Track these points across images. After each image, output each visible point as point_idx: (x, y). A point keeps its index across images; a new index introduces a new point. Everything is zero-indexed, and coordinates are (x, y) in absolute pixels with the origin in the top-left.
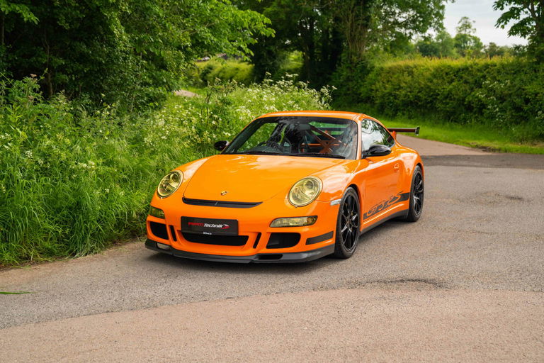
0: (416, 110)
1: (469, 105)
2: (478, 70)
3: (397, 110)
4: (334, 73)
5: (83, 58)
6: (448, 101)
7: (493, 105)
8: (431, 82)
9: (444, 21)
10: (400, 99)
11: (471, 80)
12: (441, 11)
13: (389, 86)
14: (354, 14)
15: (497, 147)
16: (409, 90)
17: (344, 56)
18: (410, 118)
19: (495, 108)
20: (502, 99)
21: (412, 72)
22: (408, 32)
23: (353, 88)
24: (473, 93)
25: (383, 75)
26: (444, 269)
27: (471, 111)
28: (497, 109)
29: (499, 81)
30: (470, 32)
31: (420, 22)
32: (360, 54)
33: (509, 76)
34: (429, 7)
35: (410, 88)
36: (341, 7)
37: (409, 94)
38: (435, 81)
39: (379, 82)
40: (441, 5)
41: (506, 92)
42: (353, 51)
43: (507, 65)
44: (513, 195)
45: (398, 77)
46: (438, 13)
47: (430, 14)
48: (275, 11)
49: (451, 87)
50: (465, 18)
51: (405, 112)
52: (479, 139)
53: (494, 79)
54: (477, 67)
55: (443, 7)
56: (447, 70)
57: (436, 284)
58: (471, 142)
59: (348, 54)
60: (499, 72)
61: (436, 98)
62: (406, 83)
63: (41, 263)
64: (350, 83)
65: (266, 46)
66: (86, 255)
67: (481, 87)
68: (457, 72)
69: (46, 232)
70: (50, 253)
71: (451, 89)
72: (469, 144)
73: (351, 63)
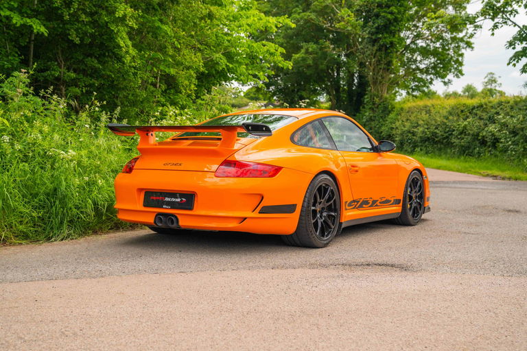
0: (433, 145)
1: (484, 140)
2: (492, 107)
3: (415, 146)
4: (358, 114)
5: (95, 73)
6: (463, 136)
7: (505, 139)
8: (447, 119)
9: (463, 67)
10: (418, 136)
11: (485, 116)
12: (460, 59)
13: (408, 124)
14: (376, 59)
15: (507, 176)
16: (426, 127)
17: (366, 99)
18: (427, 153)
19: (507, 142)
20: (514, 133)
21: (430, 110)
22: (429, 77)
23: (375, 127)
24: (486, 129)
25: (403, 114)
26: (416, 257)
27: (485, 146)
28: (510, 143)
29: (512, 116)
30: (495, 86)
31: (441, 68)
32: (382, 96)
33: (521, 112)
34: (449, 54)
35: (427, 125)
36: (364, 53)
37: (426, 130)
38: (451, 118)
39: (398, 121)
40: (460, 53)
41: (519, 126)
42: (376, 93)
43: (520, 102)
44: (511, 208)
45: (416, 116)
46: (458, 60)
47: (450, 61)
48: (302, 57)
49: (466, 123)
50: (491, 73)
51: (423, 148)
52: (491, 169)
53: (507, 114)
54: (491, 105)
55: (462, 55)
56: (462, 108)
57: (403, 268)
58: (482, 171)
59: (371, 96)
60: (512, 108)
61: (452, 134)
62: (423, 121)
63: (14, 244)
64: (373, 123)
65: (298, 91)
66: (62, 240)
67: (494, 123)
68: (473, 109)
69: (21, 215)
70: (25, 236)
71: (466, 125)
72: (480, 173)
73: (374, 104)
